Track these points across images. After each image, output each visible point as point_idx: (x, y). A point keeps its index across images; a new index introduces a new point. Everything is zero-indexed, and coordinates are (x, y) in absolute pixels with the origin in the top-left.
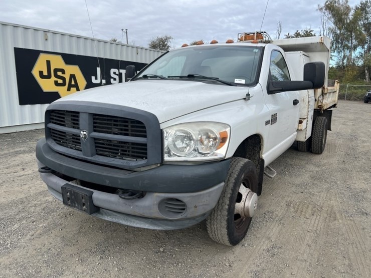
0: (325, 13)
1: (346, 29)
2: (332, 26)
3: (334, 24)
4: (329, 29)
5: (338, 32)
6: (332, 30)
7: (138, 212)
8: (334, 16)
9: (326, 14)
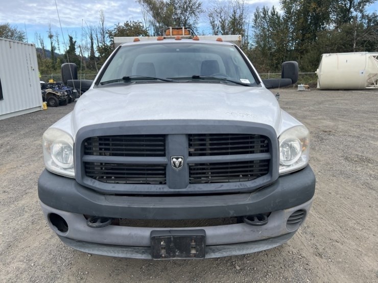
0: (143, 6)
1: (164, 22)
2: (152, 19)
3: (153, 16)
4: (150, 21)
5: (158, 25)
6: (152, 23)
7: (266, 235)
8: (151, 9)
9: (145, 6)
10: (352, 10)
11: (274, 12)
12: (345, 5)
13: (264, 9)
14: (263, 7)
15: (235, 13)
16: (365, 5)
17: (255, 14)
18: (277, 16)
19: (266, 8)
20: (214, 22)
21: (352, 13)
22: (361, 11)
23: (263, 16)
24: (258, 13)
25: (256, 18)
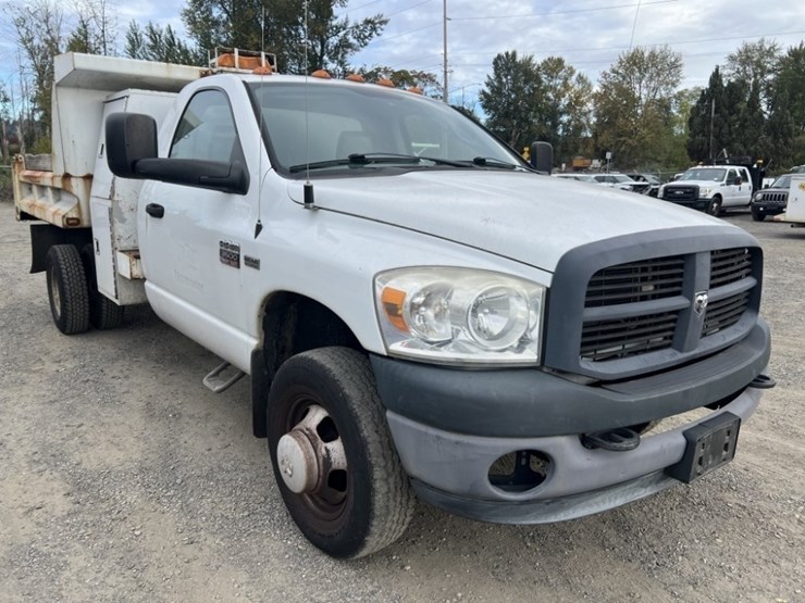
10: (326, 58)
11: (173, 39)
12: (313, 47)
13: (151, 28)
14: (147, 24)
15: (85, 26)
16: (346, 53)
17: (129, 37)
18: (180, 47)
19: (155, 28)
20: (31, 40)
21: (326, 64)
22: (341, 63)
23: (151, 43)
24: (136, 34)
25: (133, 46)
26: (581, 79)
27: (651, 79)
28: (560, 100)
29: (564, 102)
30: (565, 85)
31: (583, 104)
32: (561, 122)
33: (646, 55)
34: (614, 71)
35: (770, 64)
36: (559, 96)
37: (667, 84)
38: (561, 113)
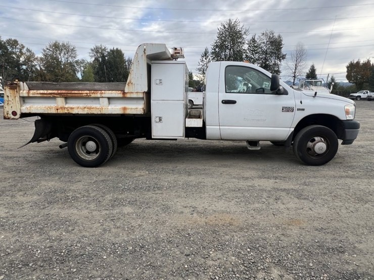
26: (28, 50)
27: (65, 54)
28: (19, 59)
29: (22, 59)
30: (21, 52)
31: (32, 62)
32: (22, 69)
33: (61, 44)
34: (48, 49)
35: (106, 54)
36: (19, 57)
37: (72, 57)
38: (22, 65)
